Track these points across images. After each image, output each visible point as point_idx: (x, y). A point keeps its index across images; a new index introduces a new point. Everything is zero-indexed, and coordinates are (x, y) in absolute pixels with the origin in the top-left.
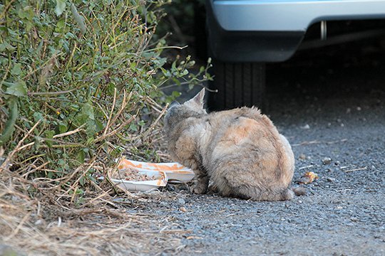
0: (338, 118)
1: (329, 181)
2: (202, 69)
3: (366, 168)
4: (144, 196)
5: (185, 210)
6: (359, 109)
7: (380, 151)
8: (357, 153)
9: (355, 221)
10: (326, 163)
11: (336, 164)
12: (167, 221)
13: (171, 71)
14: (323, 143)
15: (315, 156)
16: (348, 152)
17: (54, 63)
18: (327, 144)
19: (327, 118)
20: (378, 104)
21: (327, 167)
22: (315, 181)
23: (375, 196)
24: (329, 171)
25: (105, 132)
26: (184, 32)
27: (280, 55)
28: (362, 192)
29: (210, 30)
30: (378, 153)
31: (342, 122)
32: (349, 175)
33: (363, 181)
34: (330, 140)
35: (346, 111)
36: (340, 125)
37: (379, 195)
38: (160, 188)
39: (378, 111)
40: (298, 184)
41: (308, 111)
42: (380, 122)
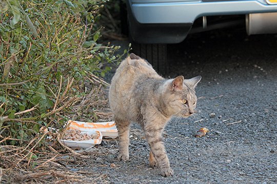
0: (214, 78)
1: (217, 134)
2: (125, 51)
3: (240, 121)
4: (84, 153)
5: (114, 165)
6: (227, 70)
7: (247, 105)
8: (231, 107)
9: (243, 175)
10: (213, 117)
11: (219, 118)
12: (101, 178)
13: (104, 53)
14: (207, 99)
15: (203, 109)
16: (225, 106)
17: (14, 59)
18: (210, 99)
19: (207, 78)
20: (238, 67)
21: (213, 120)
22: (207, 134)
23: (252, 147)
24: (215, 124)
25: (54, 108)
26: (115, 18)
27: (177, 39)
28: (241, 144)
29: (130, 23)
30: (246, 107)
31: (218, 81)
32: (230, 128)
33: (241, 133)
34: (212, 96)
35: (218, 72)
36: (216, 84)
37: (255, 146)
38: (96, 146)
39: (239, 73)
40: (195, 136)
41: (194, 73)
42: (242, 81)
